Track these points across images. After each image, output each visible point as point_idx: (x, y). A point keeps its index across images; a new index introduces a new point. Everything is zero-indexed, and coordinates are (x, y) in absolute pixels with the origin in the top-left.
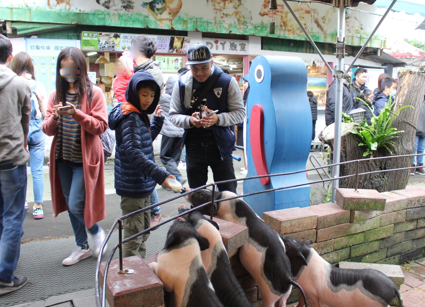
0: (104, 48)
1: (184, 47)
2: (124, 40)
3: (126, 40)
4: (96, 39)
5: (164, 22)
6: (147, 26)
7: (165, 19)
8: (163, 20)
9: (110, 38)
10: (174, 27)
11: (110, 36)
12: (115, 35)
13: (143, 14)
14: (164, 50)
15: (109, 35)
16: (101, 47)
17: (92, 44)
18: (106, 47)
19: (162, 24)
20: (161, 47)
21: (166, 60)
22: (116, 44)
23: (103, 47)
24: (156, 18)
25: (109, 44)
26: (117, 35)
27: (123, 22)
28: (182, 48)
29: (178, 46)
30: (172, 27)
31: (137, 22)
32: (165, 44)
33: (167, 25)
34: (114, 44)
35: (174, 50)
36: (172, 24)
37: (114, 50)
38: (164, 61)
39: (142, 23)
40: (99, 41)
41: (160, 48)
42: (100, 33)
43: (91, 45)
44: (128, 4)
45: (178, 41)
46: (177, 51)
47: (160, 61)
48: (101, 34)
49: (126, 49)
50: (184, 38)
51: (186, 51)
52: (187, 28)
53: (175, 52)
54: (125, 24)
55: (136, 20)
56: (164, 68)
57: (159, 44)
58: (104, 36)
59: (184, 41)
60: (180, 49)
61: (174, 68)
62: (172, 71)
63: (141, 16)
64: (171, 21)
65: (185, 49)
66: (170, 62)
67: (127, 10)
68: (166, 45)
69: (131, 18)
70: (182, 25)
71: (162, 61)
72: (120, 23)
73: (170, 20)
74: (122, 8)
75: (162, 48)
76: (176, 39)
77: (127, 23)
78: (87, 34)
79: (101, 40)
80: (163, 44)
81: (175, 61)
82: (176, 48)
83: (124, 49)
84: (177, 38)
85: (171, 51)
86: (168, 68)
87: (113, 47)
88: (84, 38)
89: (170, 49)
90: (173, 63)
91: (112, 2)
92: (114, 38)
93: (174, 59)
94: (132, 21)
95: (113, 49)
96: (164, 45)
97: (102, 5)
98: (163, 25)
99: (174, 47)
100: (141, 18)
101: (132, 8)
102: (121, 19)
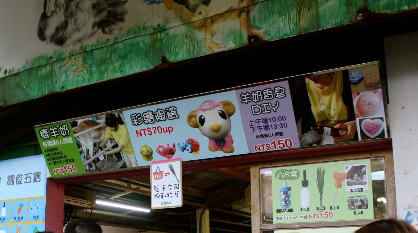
0: (99, 164)
1: (362, 113)
2: (138, 128)
3: (143, 126)
4: (70, 140)
5: (219, 26)
6: (164, 60)
7: (221, 15)
8: (213, 19)
9: (99, 129)
10: (259, 32)
11: (97, 124)
12: (107, 118)
13: (149, 25)
14: (283, 139)
15: (94, 123)
16: (90, 160)
17: (69, 158)
18: (102, 158)
19: (213, 35)
20: (267, 128)
21: (312, 178)
22: (123, 147)
23: (94, 161)
24: (188, 23)
25: (104, 150)
26: (113, 115)
27: (94, 69)
28: (351, 116)
29: (332, 112)
30: (250, 37)
31: (133, 55)
32: (276, 115)
33: (232, 33)
34: (116, 146)
35: (321, 132)
36: (249, 25)
37: (124, 166)
38: (305, 183)
39: (146, 55)
40: (79, 146)
41: (264, 132)
42: (71, 120)
43: (67, 161)
44: (109, 13)
45: (325, 93)
46: (335, 133)
47: (290, 183)
48: (74, 124)
49: (156, 156)
50: (346, 74)
51: (378, 127)
52: (317, 17)
53: (328, 141)
54: (102, 73)
55: (130, 52)
56: (305, 205)
57: (254, 118)
58: (83, 128)
59: (353, 88)
60: (349, 125)
61: (344, 205)
62: (338, 216)
63: (143, 32)
64: (244, 16)
65: (367, 121)
66: (329, 182)
67: (107, 29)
68: (283, 118)
69: (114, 51)
70: (294, 13)
71: (295, 184)
72: (87, 76)
73: (241, 11)
74: (96, 28)
75: (271, 131)
76: (312, 85)
77: (106, 70)
78: (44, 131)
79: (82, 141)
80: (268, 116)
81: (350, 175)
82: (326, 122)
83: (149, 156)
84: (316, 80)
85: (309, 137)
86: (321, 209)
87: (119, 155)
88: (45, 145)
89: (304, 130)
90: (339, 185)
91: (73, 22)
92: (108, 129)
93: (346, 171)
94: (120, 58)
95: (120, 164)
96: (274, 119)
97: (49, 40)
98: (217, 39)
99: (317, 119)
100: (144, 41)
101: (122, 20)
102: (89, 61)
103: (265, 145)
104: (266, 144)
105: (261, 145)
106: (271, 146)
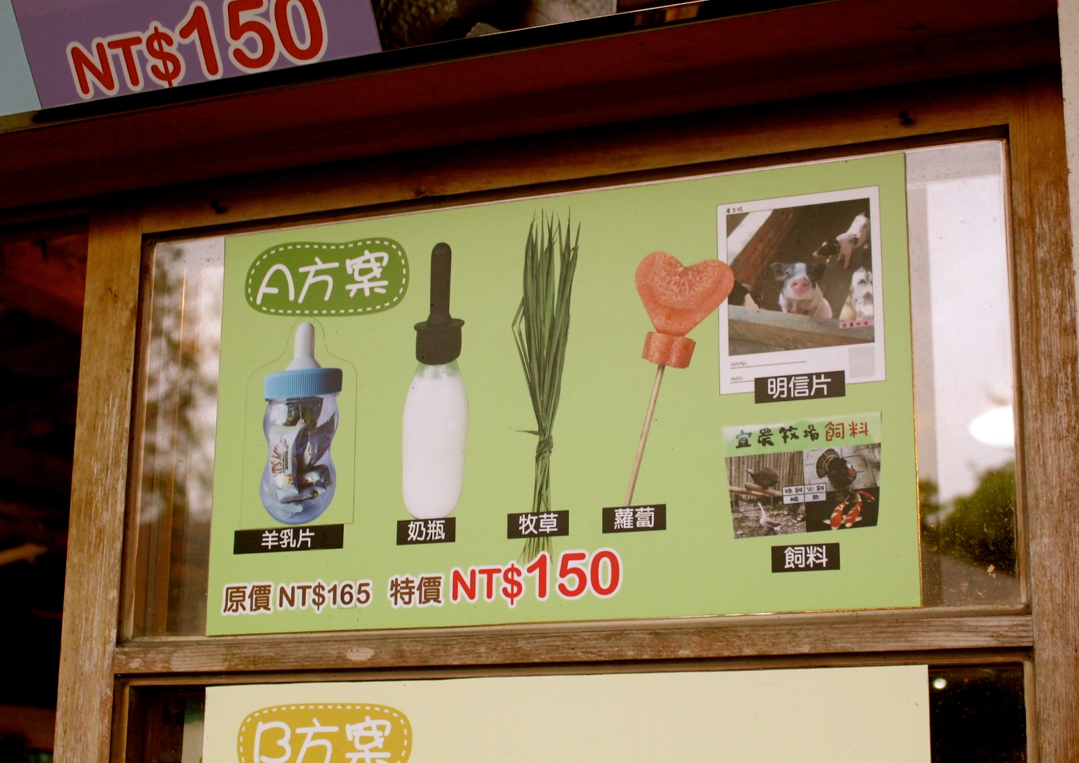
21: (487, 300)
38: (439, 341)
47: (339, 340)
56: (426, 500)
81: (755, 275)
86: (535, 526)
90: (675, 351)
93: (730, 247)
103: (137, 41)
104: (144, 37)
105: (112, 45)
106: (181, 48)
